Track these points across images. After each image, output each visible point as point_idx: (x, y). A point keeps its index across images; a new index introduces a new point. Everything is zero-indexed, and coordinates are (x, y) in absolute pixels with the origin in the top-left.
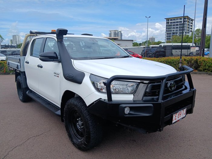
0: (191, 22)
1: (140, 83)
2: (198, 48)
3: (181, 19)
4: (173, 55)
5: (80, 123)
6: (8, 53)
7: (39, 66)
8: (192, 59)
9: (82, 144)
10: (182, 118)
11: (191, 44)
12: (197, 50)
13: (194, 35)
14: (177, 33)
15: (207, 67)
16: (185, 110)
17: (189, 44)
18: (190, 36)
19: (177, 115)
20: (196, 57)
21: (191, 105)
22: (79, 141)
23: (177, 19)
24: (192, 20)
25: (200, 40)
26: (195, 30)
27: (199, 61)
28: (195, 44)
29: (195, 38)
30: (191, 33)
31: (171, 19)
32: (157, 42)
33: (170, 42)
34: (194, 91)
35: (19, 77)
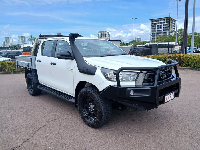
0: (174, 22)
1: (139, 73)
2: (181, 46)
3: (164, 20)
4: (158, 54)
5: (92, 106)
6: (3, 54)
7: (52, 64)
8: (176, 56)
9: (95, 122)
10: (172, 100)
11: (174, 43)
12: (180, 48)
13: (177, 35)
14: (161, 33)
15: (189, 63)
16: (173, 93)
17: (173, 43)
18: (173, 36)
19: (168, 97)
20: (180, 55)
21: (178, 90)
22: (92, 120)
23: (160, 20)
24: (175, 21)
25: (183, 40)
26: (178, 30)
27: (183, 58)
28: (178, 43)
29: (178, 37)
30: (173, 33)
31: (155, 20)
32: (143, 41)
33: (155, 42)
34: (179, 79)
35: (29, 74)
